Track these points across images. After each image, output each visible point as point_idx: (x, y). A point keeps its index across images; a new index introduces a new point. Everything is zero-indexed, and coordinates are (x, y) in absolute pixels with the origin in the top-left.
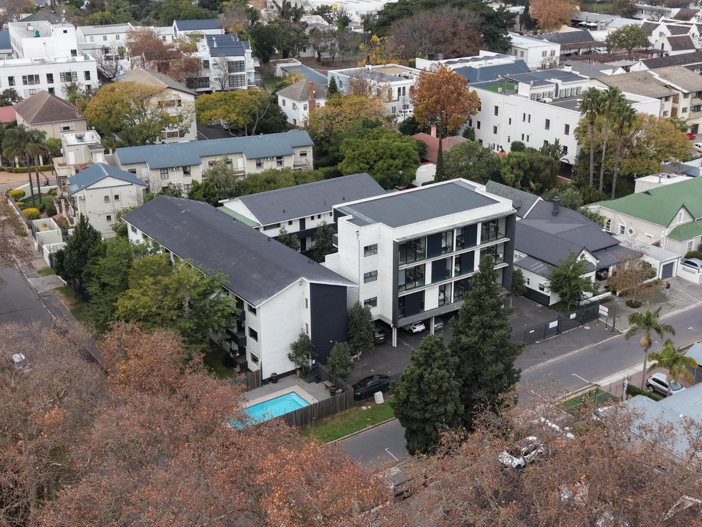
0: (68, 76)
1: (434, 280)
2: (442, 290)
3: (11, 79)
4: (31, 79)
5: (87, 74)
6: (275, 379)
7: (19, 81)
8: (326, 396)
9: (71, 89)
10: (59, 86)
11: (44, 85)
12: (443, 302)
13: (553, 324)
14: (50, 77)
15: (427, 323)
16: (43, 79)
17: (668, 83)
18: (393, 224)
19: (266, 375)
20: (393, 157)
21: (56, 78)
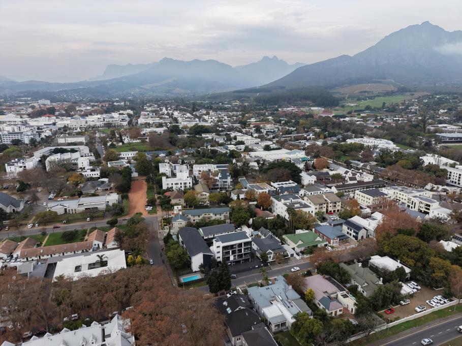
0: (185, 183)
1: (232, 254)
2: (234, 256)
3: (172, 184)
4: (177, 184)
5: (190, 183)
6: (196, 272)
7: (174, 184)
8: (203, 277)
9: (185, 187)
10: (183, 185)
11: (179, 186)
12: (234, 259)
13: (257, 266)
14: (181, 184)
15: (231, 263)
16: (179, 184)
17: (326, 199)
18: (223, 242)
19: (194, 271)
20: (243, 218)
21: (183, 184)
